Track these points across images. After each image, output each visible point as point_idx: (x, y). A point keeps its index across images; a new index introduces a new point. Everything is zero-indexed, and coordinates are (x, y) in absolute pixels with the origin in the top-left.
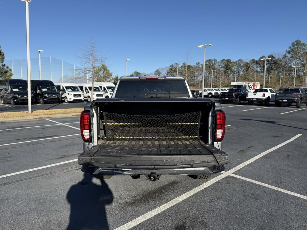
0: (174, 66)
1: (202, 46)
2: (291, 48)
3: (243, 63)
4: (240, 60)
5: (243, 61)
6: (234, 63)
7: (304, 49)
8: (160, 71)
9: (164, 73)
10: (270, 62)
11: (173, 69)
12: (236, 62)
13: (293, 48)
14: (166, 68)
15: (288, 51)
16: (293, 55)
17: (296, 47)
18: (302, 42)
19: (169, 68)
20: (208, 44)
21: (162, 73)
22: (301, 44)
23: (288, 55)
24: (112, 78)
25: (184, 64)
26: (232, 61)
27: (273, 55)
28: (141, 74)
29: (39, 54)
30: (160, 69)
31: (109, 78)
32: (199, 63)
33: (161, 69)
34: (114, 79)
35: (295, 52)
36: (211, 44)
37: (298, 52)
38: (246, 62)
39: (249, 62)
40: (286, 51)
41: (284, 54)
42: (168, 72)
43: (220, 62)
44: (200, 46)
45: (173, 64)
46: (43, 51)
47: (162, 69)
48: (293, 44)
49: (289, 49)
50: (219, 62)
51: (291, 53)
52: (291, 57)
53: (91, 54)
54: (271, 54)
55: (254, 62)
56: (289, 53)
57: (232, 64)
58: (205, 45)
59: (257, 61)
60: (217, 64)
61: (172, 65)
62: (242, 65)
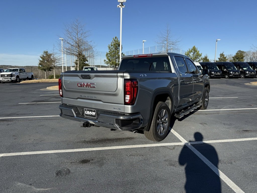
24: (201, 59)
28: (245, 52)
29: (143, 43)
31: (198, 58)
34: (203, 59)
46: (146, 41)
53: (165, 39)
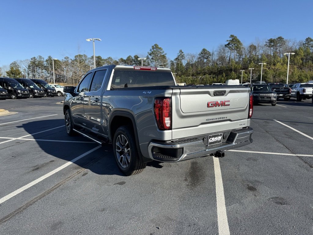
0: (38, 59)
1: (90, 40)
2: (152, 51)
3: (113, 61)
4: (109, 58)
5: (113, 59)
6: (105, 60)
7: (160, 52)
8: (18, 63)
9: (24, 66)
10: (136, 62)
11: (37, 63)
12: (107, 59)
13: (153, 51)
14: (26, 60)
15: (149, 53)
16: (153, 57)
17: (155, 50)
18: (159, 46)
19: (31, 61)
20: (97, 39)
21: (21, 67)
22: (158, 48)
23: (149, 56)
25: (50, 57)
26: (102, 59)
27: (138, 56)
30: (17, 61)
32: (68, 58)
33: (19, 62)
35: (154, 54)
36: (100, 39)
37: (157, 54)
38: (115, 60)
39: (118, 61)
40: (148, 53)
41: (147, 56)
42: (29, 66)
43: (91, 58)
44: (88, 40)
45: (36, 57)
47: (21, 61)
48: (153, 48)
49: (150, 52)
50: (89, 58)
51: (152, 55)
52: (152, 59)
54: (136, 55)
55: (123, 61)
56: (150, 55)
57: (103, 61)
58: (94, 39)
59: (125, 60)
60: (88, 61)
61: (34, 58)
62: (112, 62)
